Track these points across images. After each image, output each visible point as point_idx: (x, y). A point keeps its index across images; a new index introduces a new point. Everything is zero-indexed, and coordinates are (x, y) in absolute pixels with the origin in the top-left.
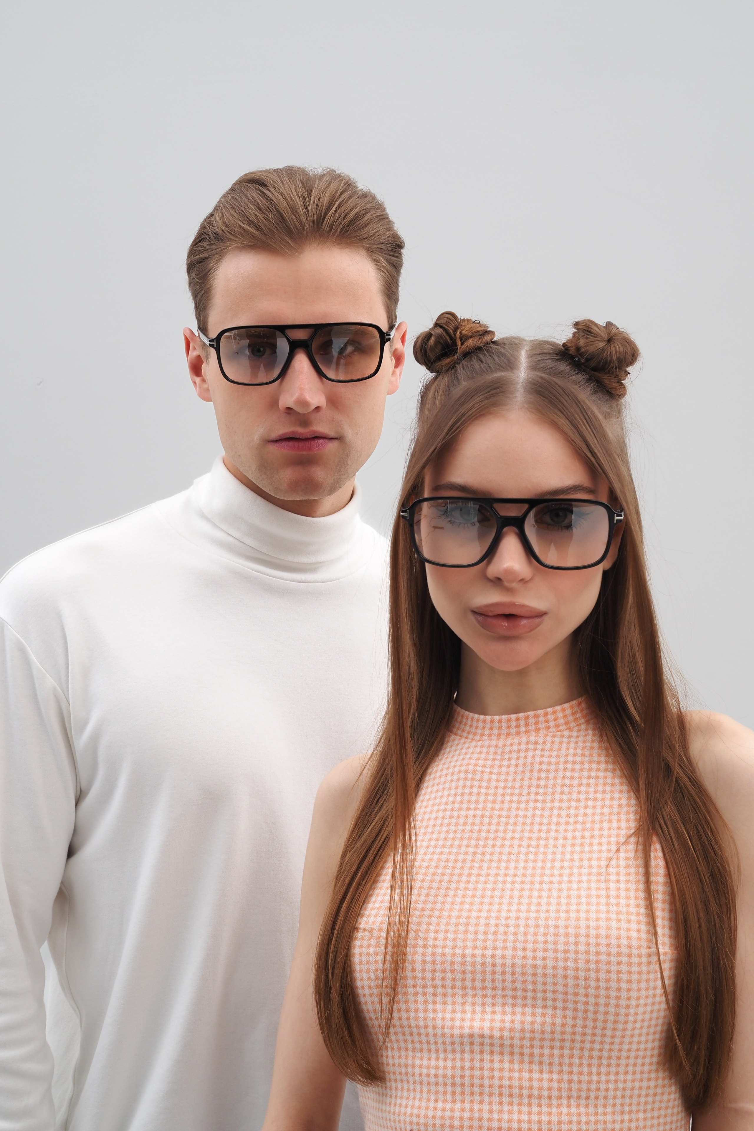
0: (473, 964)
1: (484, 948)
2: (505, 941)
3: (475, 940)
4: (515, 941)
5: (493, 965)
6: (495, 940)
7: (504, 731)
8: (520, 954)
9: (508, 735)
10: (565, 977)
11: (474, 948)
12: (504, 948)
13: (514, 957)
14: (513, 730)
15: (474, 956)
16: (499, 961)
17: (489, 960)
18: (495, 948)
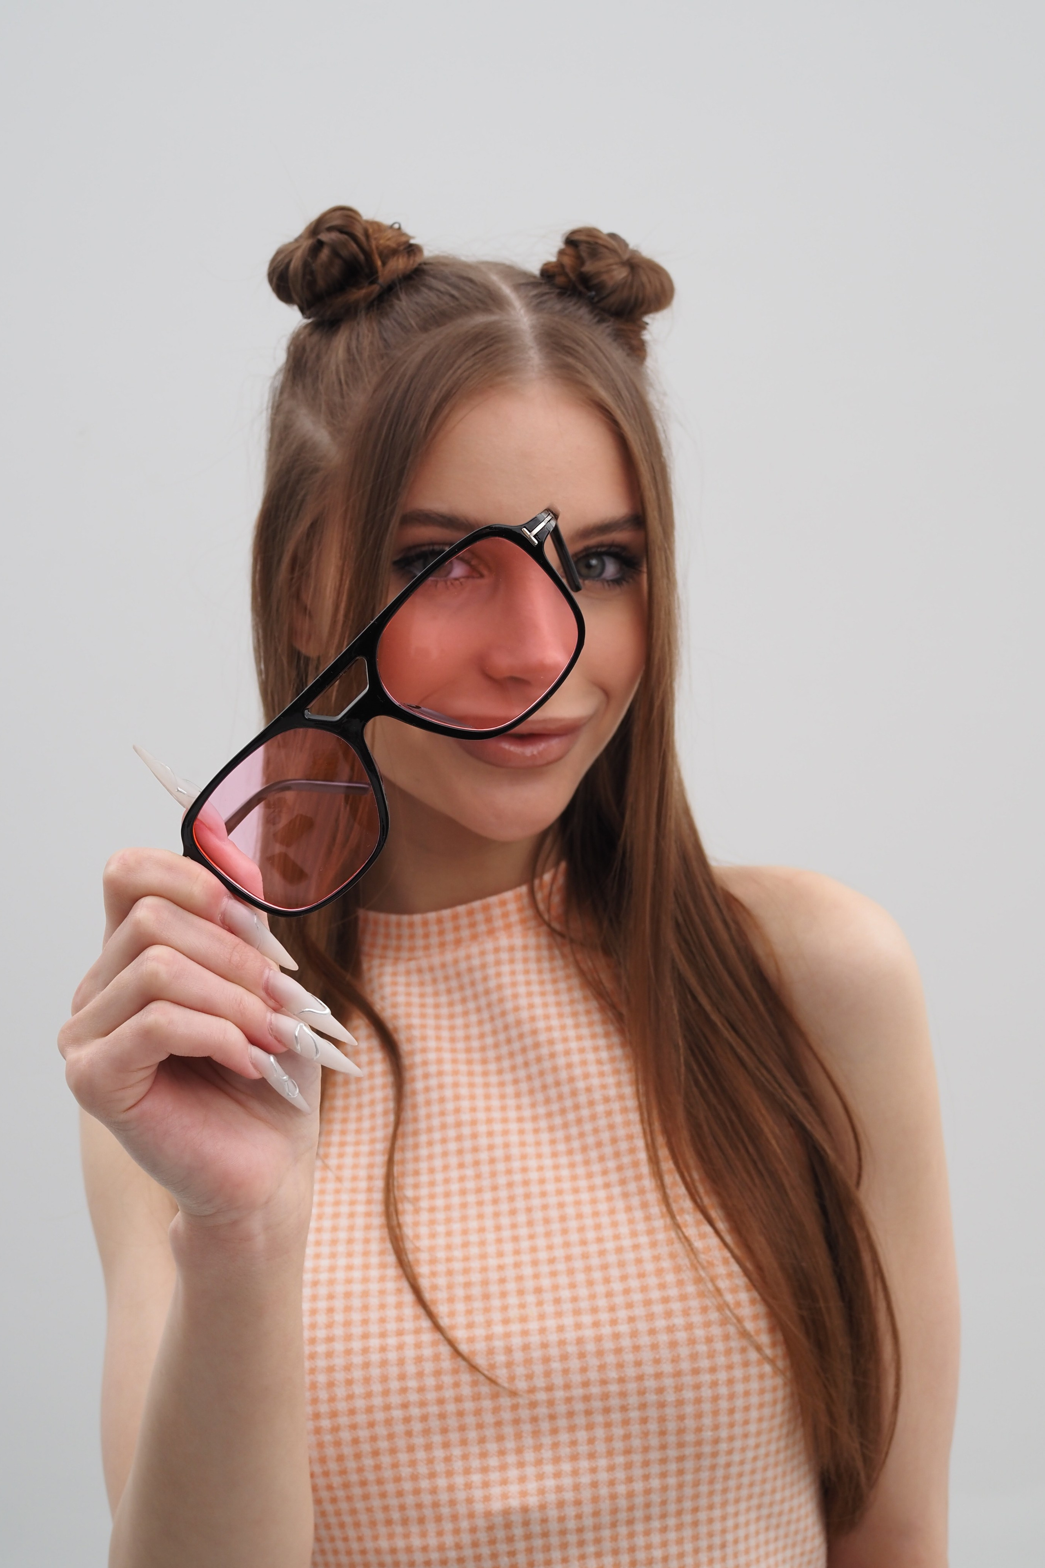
0: (509, 1350)
1: (523, 1319)
2: (557, 1301)
3: (505, 1308)
4: (575, 1299)
5: (544, 1346)
6: (540, 1303)
7: (450, 937)
8: (587, 1319)
9: (458, 942)
10: (673, 1344)
11: (506, 1322)
12: (559, 1314)
13: (578, 1326)
14: (465, 933)
15: (507, 1335)
16: (553, 1338)
17: (535, 1339)
18: (542, 1317)
